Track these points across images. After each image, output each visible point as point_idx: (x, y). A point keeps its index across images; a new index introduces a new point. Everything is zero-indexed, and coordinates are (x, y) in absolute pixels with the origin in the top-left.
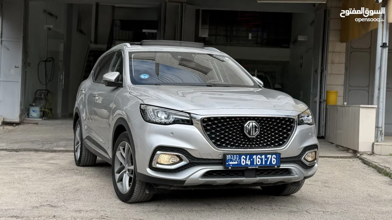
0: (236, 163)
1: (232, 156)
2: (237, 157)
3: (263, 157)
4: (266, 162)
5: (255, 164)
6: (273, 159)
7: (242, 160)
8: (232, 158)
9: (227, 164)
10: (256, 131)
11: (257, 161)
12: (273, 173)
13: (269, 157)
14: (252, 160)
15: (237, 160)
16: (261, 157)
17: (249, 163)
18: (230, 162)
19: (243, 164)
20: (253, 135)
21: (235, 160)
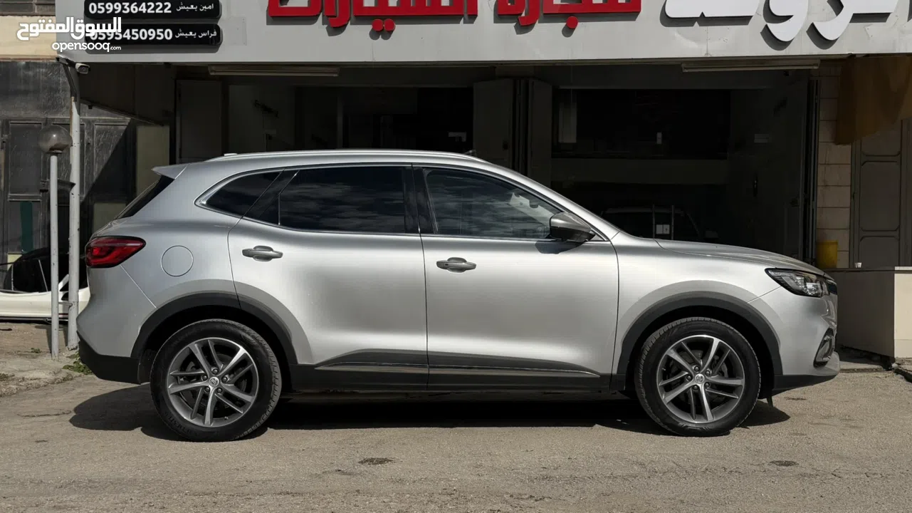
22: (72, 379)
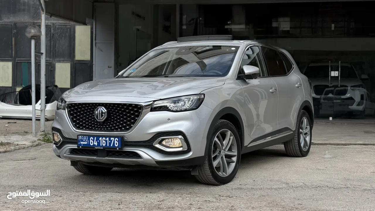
0: (86, 143)
1: (83, 137)
2: (86, 138)
3: (108, 139)
4: (110, 144)
5: (101, 145)
6: (116, 142)
7: (91, 141)
8: (83, 139)
9: (79, 143)
10: (102, 116)
11: (103, 142)
12: (124, 155)
13: (112, 140)
14: (98, 141)
15: (87, 141)
16: (106, 139)
17: (96, 144)
18: (81, 142)
19: (92, 145)
20: (100, 120)
21: (85, 140)
22: (40, 145)
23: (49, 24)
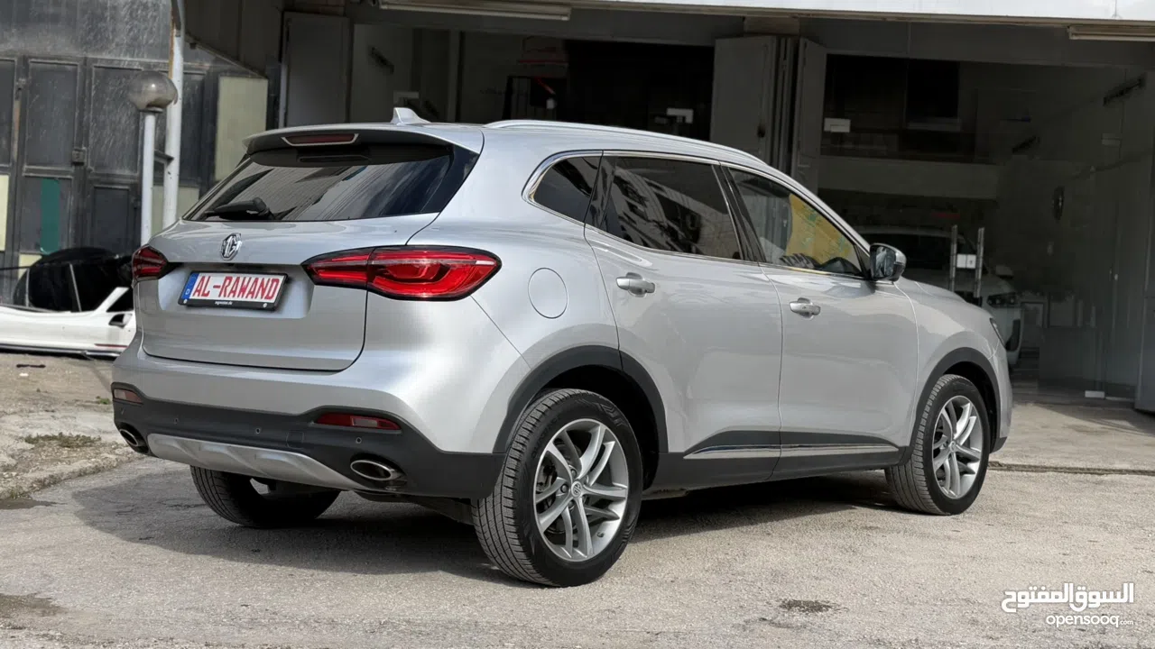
23: (135, 67)
